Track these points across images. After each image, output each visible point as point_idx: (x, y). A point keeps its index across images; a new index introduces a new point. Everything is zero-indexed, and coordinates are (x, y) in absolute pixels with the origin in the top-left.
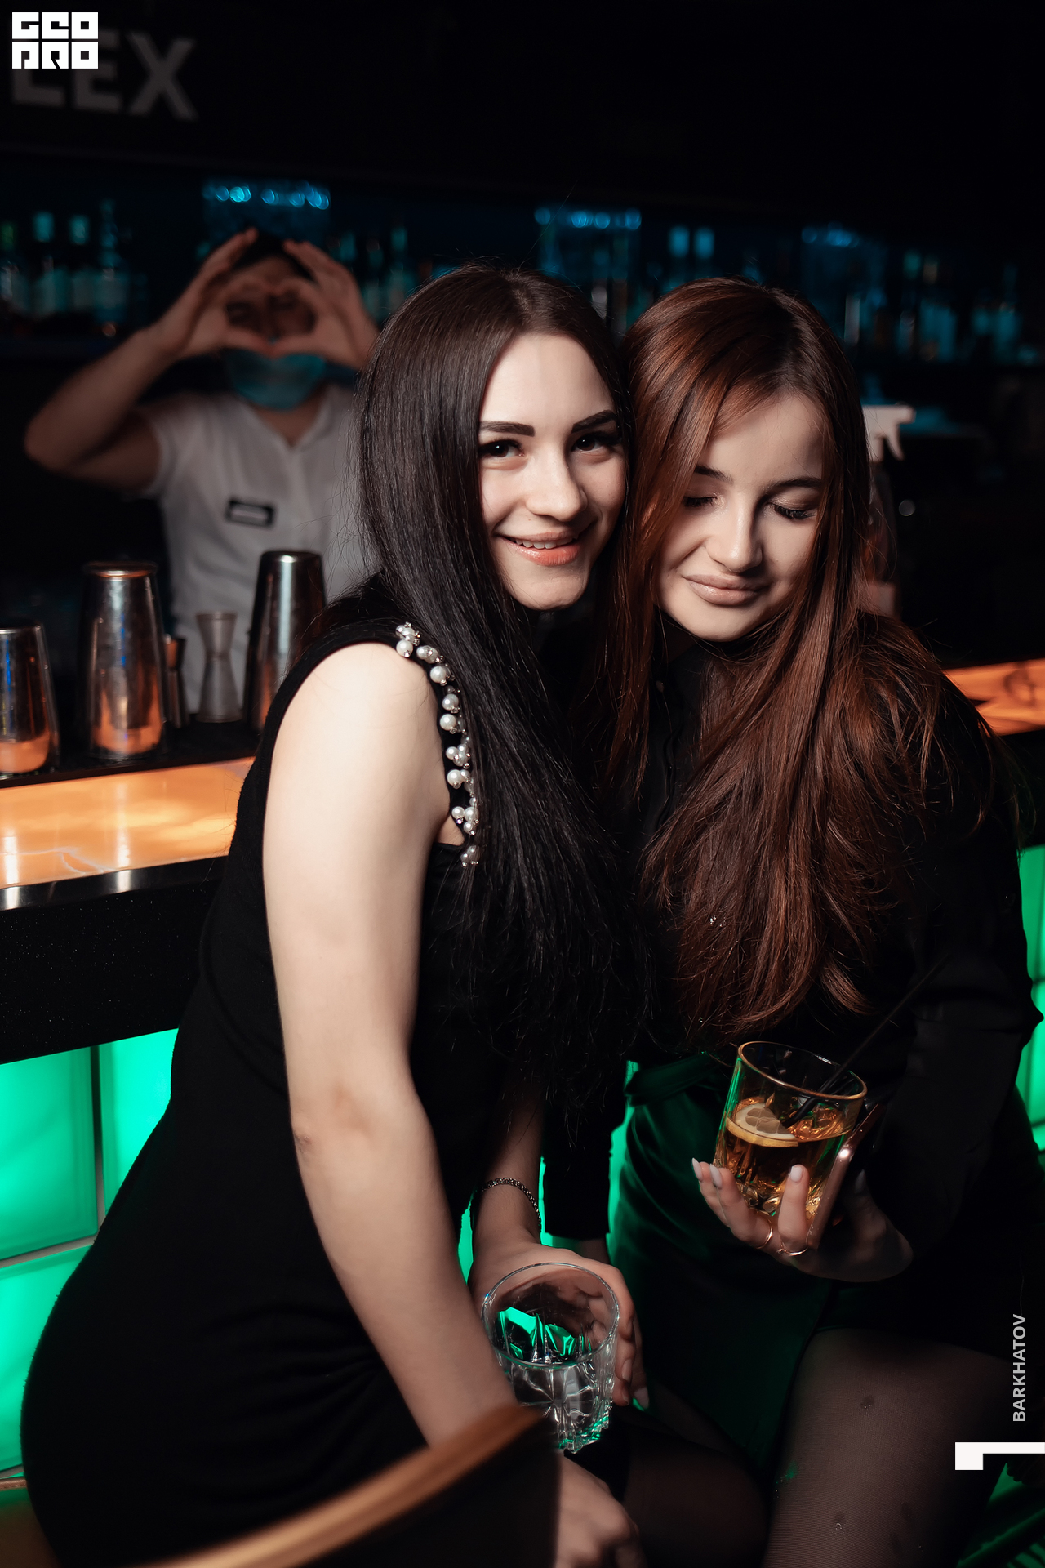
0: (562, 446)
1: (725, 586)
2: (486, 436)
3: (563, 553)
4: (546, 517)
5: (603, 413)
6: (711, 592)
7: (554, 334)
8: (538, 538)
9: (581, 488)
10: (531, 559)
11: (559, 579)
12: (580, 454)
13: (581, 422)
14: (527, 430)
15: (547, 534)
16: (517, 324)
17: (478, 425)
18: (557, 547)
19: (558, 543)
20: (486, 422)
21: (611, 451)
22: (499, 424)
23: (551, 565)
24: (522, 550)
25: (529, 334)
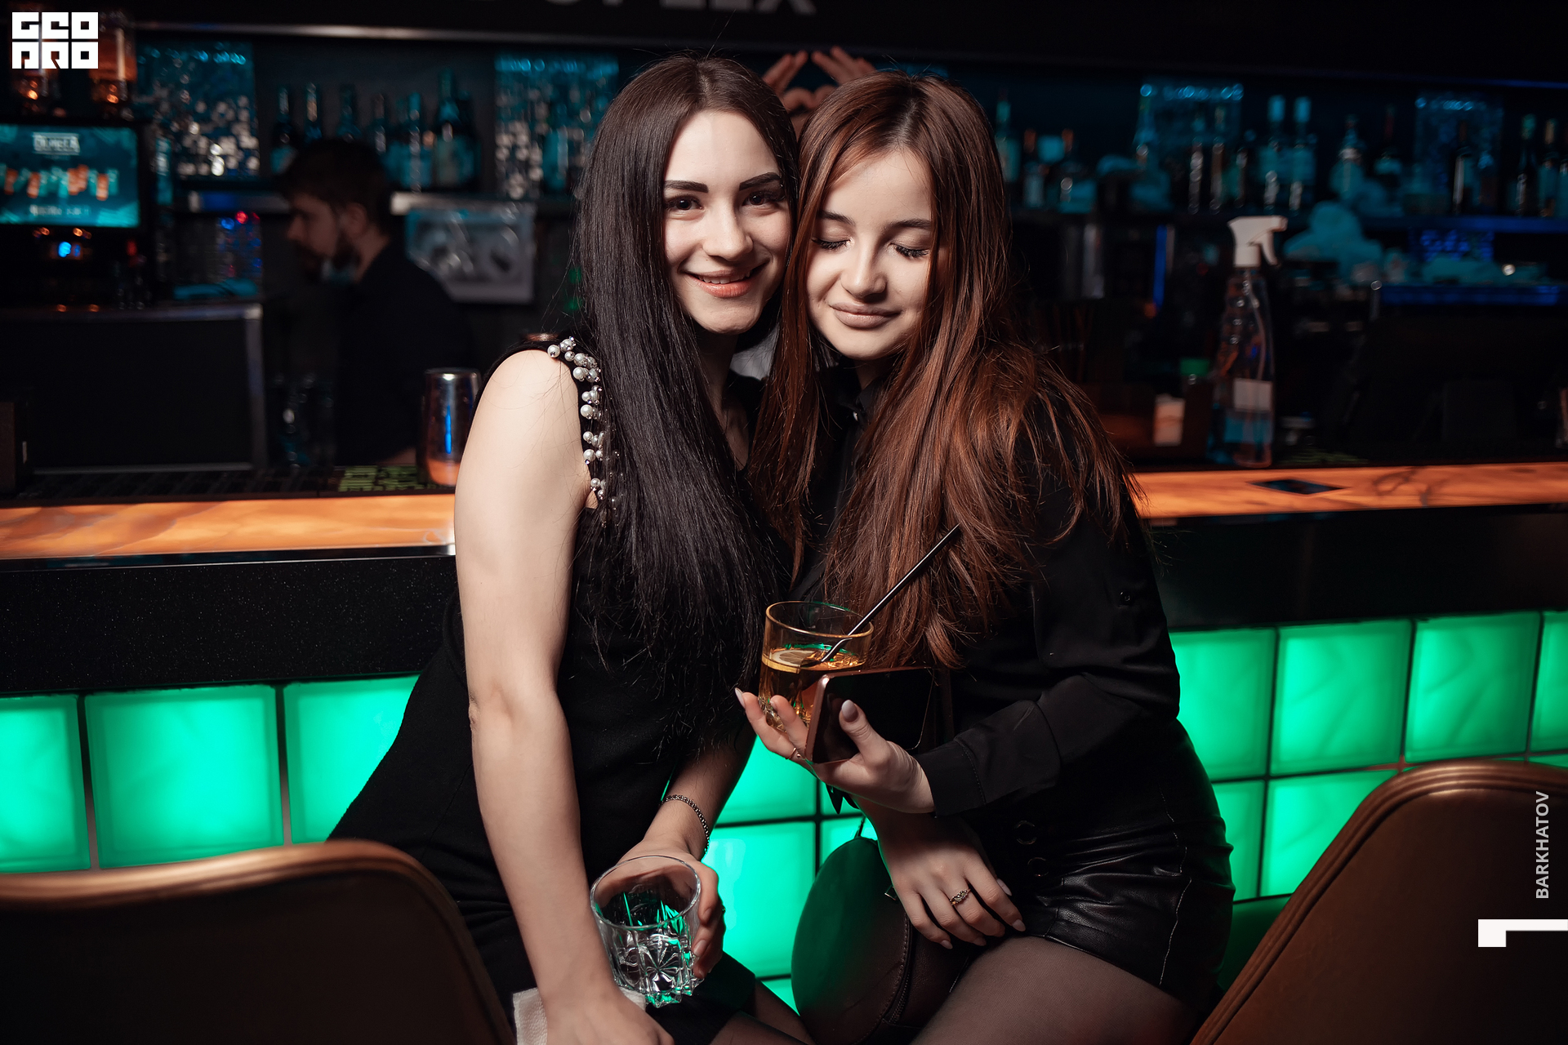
0: (731, 201)
1: (856, 311)
2: (670, 193)
3: (734, 288)
4: (717, 258)
5: (767, 174)
6: (851, 318)
7: (726, 111)
8: (714, 275)
9: (746, 234)
10: (710, 292)
11: (733, 308)
12: (750, 208)
13: (747, 181)
14: (702, 188)
15: (721, 271)
16: (696, 103)
17: (662, 183)
18: (730, 282)
19: (730, 279)
20: (670, 181)
21: (776, 207)
22: (679, 182)
23: (725, 298)
24: (703, 283)
25: (706, 111)
